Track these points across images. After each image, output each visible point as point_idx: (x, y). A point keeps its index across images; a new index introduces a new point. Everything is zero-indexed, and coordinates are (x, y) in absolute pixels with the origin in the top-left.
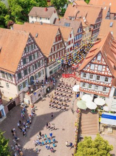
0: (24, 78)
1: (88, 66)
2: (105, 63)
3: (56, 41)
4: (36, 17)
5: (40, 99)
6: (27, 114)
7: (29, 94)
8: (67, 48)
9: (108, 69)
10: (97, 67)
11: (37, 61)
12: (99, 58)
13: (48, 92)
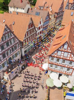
0: (3, 60)
1: (56, 52)
2: (70, 51)
3: (29, 28)
4: (14, 7)
5: (17, 76)
6: (6, 90)
7: (7, 73)
8: (37, 33)
9: (72, 56)
10: (64, 54)
11: (14, 46)
12: (66, 47)
13: (23, 69)
